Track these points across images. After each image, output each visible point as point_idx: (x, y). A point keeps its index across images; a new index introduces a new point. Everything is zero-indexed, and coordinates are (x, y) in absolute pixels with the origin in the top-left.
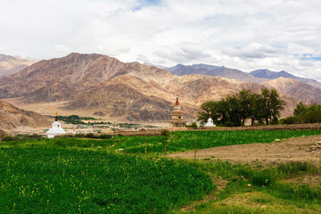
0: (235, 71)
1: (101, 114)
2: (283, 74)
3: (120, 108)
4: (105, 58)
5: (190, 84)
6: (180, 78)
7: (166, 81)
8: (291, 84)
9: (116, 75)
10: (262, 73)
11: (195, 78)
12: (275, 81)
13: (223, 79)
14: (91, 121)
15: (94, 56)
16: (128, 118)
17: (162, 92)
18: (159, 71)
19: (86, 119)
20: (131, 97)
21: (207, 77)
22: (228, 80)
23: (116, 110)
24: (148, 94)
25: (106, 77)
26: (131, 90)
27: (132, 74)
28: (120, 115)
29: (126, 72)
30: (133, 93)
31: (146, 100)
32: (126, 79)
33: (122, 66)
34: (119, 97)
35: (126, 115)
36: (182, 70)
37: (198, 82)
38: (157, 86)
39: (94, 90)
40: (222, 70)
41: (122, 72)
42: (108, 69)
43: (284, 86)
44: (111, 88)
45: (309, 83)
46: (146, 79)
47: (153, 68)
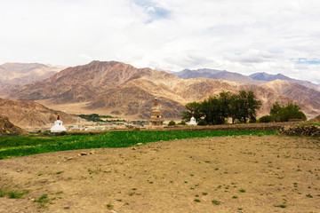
0: (235, 74)
1: (117, 113)
2: (280, 76)
3: (133, 107)
4: (122, 65)
5: (195, 87)
6: (186, 81)
7: (173, 84)
8: (287, 85)
9: (131, 79)
10: (261, 76)
11: (199, 81)
12: (272, 83)
13: (224, 81)
14: (109, 119)
15: (112, 63)
16: (141, 117)
17: (170, 94)
18: (168, 75)
19: (104, 117)
20: (143, 98)
21: (210, 80)
22: (229, 82)
23: (130, 109)
24: (157, 95)
25: (122, 81)
26: (143, 92)
27: (144, 78)
28: (134, 114)
29: (139, 77)
30: (145, 95)
31: (156, 102)
32: (139, 83)
33: (136, 71)
34: (133, 98)
35: (139, 114)
36: (188, 74)
37: (202, 84)
38: (166, 88)
39: (112, 92)
40: (224, 74)
41: (136, 77)
42: (123, 74)
43: (281, 87)
44: (126, 91)
45: (304, 85)
46: (156, 82)
47: (162, 72)
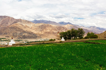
0: (54, 22)
1: (8, 37)
2: (69, 23)
4: (9, 17)
5: (39, 27)
6: (36, 24)
7: (31, 25)
8: (71, 26)
9: (13, 23)
10: (62, 23)
11: (41, 24)
12: (66, 25)
13: (50, 25)
14: (5, 39)
15: (5, 17)
16: (18, 38)
17: (30, 29)
18: (29, 22)
19: (2, 39)
20: (19, 31)
21: (45, 24)
22: (52, 25)
23: (14, 35)
24: (25, 30)
25: (9, 24)
26: (19, 28)
27: (19, 23)
28: (15, 37)
29: (17, 22)
30: (20, 30)
31: (25, 32)
32: (17, 25)
33: (15, 20)
34: (14, 31)
35: (17, 37)
36: (36, 22)
37: (42, 26)
38: (28, 27)
39: (5, 29)
40: (49, 22)
41: (15, 22)
42: (10, 21)
43: (69, 27)
44: (12, 28)
45: (77, 26)
46: (24, 25)
47: (26, 21)
